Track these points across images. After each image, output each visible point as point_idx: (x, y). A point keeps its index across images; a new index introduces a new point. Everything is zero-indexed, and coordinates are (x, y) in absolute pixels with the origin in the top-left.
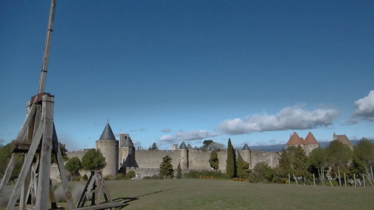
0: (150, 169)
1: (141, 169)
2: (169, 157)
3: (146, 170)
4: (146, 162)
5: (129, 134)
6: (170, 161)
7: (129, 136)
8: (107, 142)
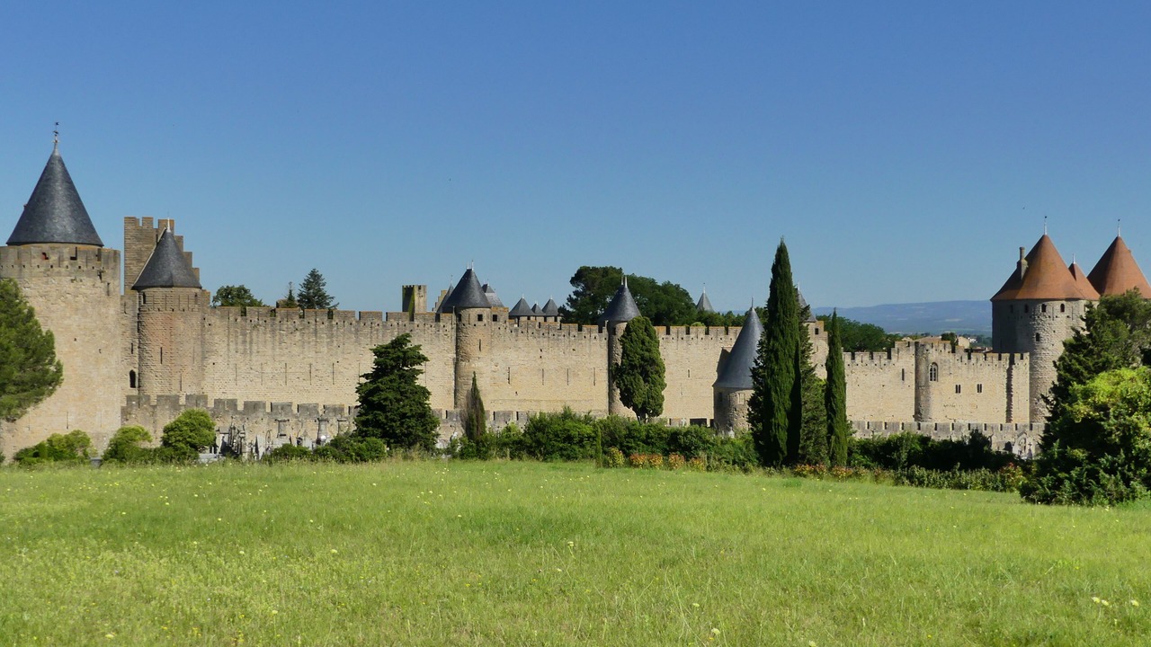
0: (290, 405)
1: (246, 404)
2: (409, 345)
3: (268, 410)
4: (268, 370)
5: (172, 222)
6: (417, 367)
7: (172, 229)
8: (53, 258)
